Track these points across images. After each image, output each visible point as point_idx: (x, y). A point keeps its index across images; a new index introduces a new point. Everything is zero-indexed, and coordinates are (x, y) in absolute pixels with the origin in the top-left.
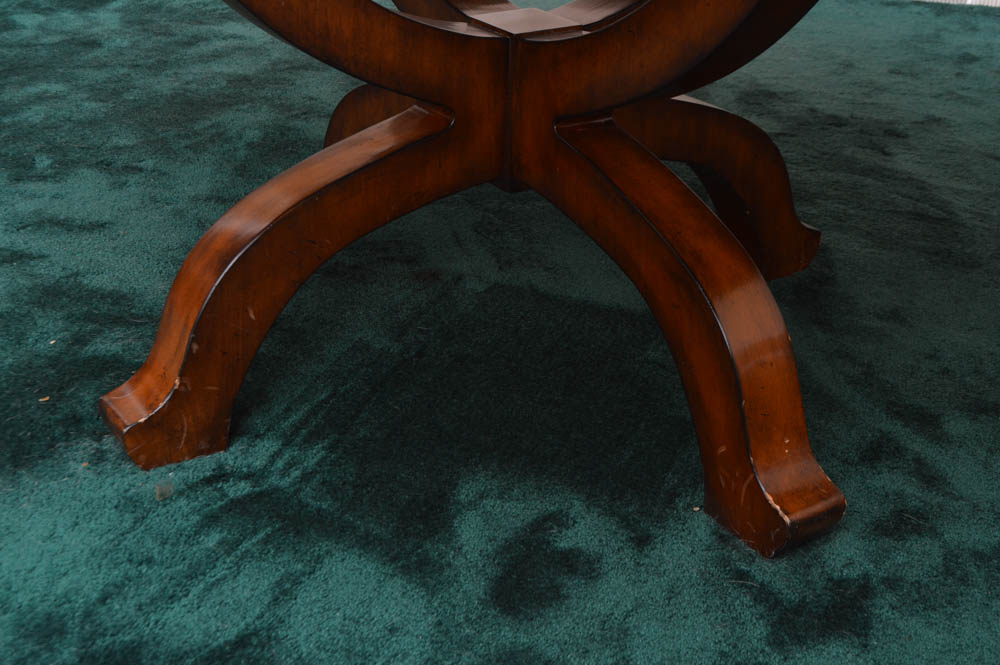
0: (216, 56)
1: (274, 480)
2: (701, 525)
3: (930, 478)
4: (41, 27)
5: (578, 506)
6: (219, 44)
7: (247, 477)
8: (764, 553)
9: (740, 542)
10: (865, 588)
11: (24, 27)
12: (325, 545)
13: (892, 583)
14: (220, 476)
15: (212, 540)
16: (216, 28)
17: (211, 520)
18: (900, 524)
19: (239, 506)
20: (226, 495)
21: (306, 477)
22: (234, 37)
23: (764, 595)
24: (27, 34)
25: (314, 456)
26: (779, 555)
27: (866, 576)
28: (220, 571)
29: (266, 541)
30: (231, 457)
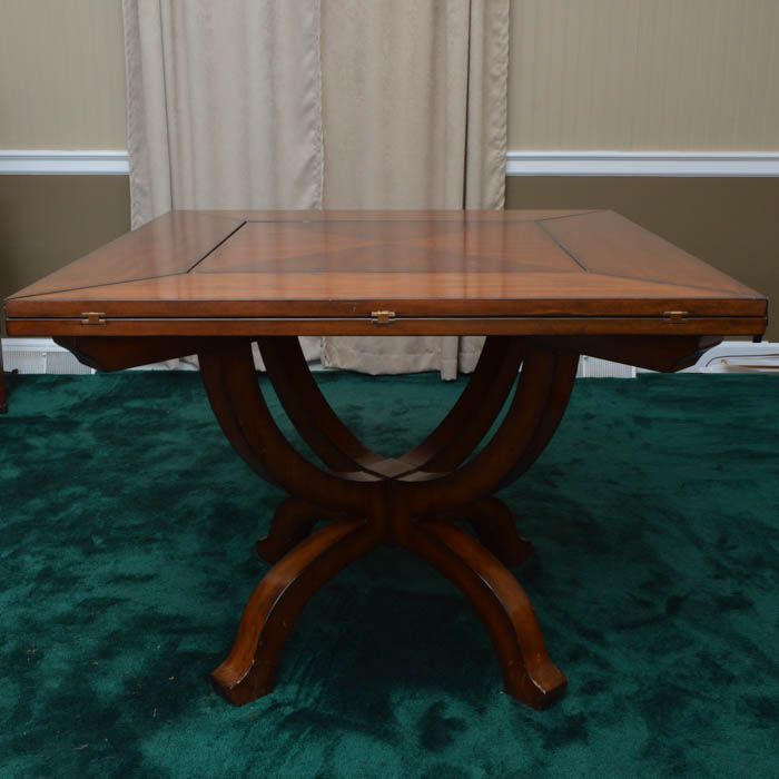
0: (163, 458)
1: (302, 705)
2: (505, 699)
3: (603, 665)
4: (47, 446)
5: (447, 699)
6: (161, 449)
7: (289, 704)
8: (536, 709)
9: (524, 705)
10: (582, 719)
11: (37, 448)
12: (339, 732)
13: (593, 715)
14: (275, 705)
15: (286, 735)
16: (154, 437)
17: (281, 727)
18: (592, 688)
19: (291, 719)
20: (282, 715)
21: (317, 701)
22: (168, 442)
23: (540, 727)
24: (42, 452)
25: (317, 690)
26: (543, 709)
27: (582, 713)
28: (296, 749)
29: (312, 733)
30: (276, 695)
